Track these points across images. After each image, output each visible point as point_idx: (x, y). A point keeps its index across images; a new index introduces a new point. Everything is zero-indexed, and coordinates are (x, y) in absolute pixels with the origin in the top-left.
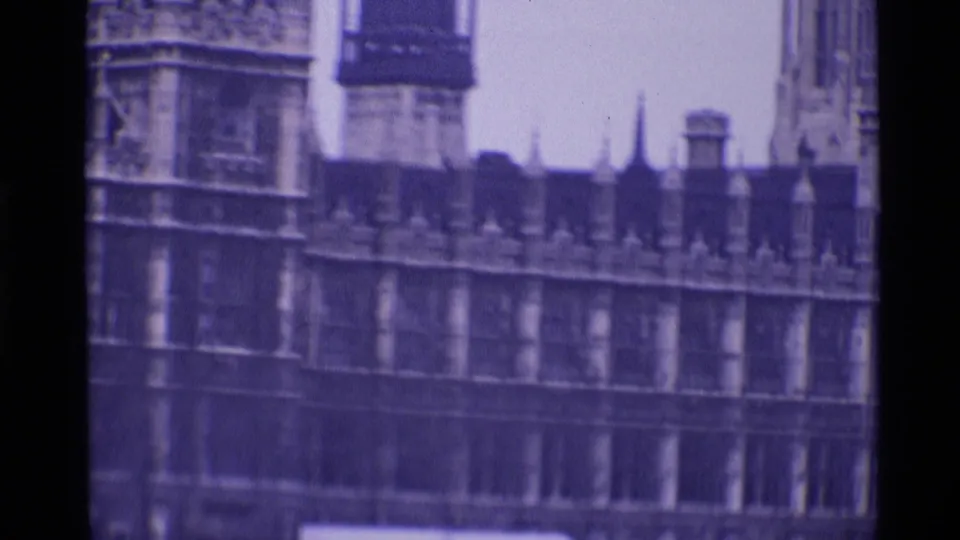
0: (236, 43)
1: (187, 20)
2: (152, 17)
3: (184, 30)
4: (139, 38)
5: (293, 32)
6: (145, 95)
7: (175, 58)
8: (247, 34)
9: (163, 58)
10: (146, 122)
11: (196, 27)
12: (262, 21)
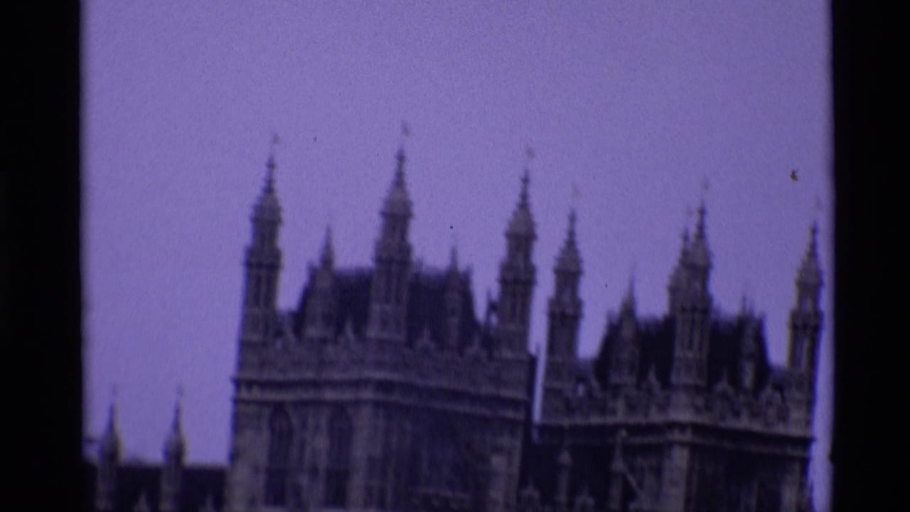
0: (744, 423)
1: (700, 401)
2: (668, 399)
3: (697, 410)
4: (656, 417)
5: (796, 414)
6: (658, 472)
7: (688, 437)
8: (754, 415)
9: (676, 436)
10: (657, 495)
11: (708, 408)
12: (769, 403)
